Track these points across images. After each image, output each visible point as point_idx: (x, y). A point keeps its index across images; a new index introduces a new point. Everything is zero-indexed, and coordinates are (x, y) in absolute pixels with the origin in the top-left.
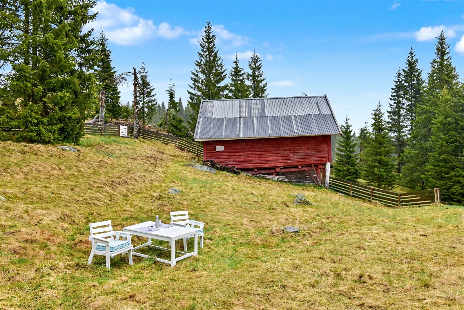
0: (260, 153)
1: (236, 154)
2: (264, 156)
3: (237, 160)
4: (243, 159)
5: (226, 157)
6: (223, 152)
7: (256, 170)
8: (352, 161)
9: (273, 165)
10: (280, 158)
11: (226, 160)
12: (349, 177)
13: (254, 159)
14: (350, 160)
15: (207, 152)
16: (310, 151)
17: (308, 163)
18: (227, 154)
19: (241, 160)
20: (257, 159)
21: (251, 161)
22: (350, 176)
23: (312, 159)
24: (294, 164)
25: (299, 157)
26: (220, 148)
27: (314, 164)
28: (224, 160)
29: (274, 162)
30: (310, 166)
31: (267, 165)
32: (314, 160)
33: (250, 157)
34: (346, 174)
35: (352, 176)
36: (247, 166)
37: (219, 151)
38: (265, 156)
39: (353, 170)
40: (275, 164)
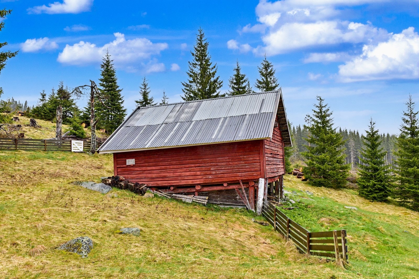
0: (175, 166)
1: (149, 168)
2: (179, 171)
3: (149, 175)
4: (156, 175)
5: (139, 172)
6: (133, 166)
7: (172, 188)
8: (378, 174)
9: (190, 182)
10: (198, 173)
11: (137, 175)
12: (375, 195)
13: (167, 175)
14: (376, 174)
15: (118, 166)
16: (236, 163)
17: (234, 179)
18: (137, 169)
19: (154, 176)
20: (171, 175)
21: (165, 177)
22: (377, 193)
23: (239, 174)
24: (216, 181)
25: (222, 172)
26: (131, 162)
27: (242, 180)
28: (135, 176)
29: (191, 178)
30: (237, 183)
31: (183, 183)
32: (241, 175)
33: (164, 172)
34: (370, 191)
35: (379, 194)
36: (160, 183)
37: (130, 166)
38: (181, 171)
39: (379, 186)
40: (193, 181)
